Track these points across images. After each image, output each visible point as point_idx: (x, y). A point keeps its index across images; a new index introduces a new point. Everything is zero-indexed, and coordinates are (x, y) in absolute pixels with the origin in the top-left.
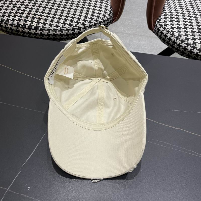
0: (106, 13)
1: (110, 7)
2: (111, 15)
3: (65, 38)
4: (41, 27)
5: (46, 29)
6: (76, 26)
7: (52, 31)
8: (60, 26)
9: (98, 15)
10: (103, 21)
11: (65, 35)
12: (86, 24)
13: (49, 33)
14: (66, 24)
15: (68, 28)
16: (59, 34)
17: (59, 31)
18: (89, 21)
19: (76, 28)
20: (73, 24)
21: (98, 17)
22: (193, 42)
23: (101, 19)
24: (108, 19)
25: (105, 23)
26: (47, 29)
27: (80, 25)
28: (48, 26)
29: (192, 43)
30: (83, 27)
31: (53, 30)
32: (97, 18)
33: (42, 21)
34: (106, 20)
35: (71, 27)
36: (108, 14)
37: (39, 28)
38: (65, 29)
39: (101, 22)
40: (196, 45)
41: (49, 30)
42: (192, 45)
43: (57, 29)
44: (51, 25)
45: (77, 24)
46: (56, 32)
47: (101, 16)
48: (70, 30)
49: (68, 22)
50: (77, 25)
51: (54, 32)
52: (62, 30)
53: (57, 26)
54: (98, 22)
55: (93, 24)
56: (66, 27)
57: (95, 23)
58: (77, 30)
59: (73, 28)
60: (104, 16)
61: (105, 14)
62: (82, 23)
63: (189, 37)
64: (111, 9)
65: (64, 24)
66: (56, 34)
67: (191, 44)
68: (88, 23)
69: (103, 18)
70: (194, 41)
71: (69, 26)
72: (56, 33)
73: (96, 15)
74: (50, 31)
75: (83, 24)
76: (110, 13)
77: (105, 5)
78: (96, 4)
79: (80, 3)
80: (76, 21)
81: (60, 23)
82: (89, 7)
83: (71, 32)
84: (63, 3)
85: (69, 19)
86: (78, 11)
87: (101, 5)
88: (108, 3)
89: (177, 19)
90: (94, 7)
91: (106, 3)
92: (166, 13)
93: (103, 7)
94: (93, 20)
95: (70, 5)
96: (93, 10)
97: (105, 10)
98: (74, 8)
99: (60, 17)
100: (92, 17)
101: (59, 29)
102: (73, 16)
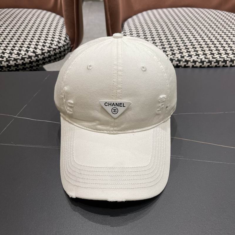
0: (60, 39)
1: (65, 34)
2: (67, 42)
3: (14, 69)
6: (25, 54)
8: (5, 57)
9: (51, 42)
10: (58, 48)
11: (14, 65)
12: (37, 52)
14: (13, 54)
15: (16, 58)
16: (6, 65)
17: (5, 62)
18: (40, 49)
19: (26, 57)
20: (21, 53)
21: (51, 44)
23: (55, 45)
24: (64, 46)
25: (60, 49)
27: (30, 54)
32: (50, 45)
34: (61, 47)
35: (19, 56)
36: (63, 41)
38: (13, 59)
39: (56, 48)
43: (3, 60)
45: (26, 52)
47: (55, 43)
48: (19, 60)
49: (15, 52)
50: (27, 54)
52: (9, 60)
55: (46, 51)
56: (13, 56)
57: (48, 50)
58: (27, 59)
59: (22, 57)
60: (59, 42)
62: (32, 51)
64: (66, 36)
65: (11, 53)
68: (40, 51)
69: (57, 44)
71: (17, 56)
72: (2, 64)
73: (49, 42)
75: (34, 52)
76: (65, 39)
77: (58, 32)
78: (48, 33)
79: (31, 33)
80: (25, 50)
81: (6, 53)
82: (41, 36)
83: (20, 62)
84: (10, 36)
85: (17, 48)
86: (27, 40)
87: (55, 33)
88: (63, 31)
89: (138, 34)
90: (46, 36)
91: (60, 31)
92: (125, 31)
93: (56, 34)
94: (46, 47)
95: (18, 36)
96: (46, 38)
97: (59, 37)
98: (23, 38)
99: (5, 48)
100: (45, 45)
101: (5, 59)
102: (21, 45)
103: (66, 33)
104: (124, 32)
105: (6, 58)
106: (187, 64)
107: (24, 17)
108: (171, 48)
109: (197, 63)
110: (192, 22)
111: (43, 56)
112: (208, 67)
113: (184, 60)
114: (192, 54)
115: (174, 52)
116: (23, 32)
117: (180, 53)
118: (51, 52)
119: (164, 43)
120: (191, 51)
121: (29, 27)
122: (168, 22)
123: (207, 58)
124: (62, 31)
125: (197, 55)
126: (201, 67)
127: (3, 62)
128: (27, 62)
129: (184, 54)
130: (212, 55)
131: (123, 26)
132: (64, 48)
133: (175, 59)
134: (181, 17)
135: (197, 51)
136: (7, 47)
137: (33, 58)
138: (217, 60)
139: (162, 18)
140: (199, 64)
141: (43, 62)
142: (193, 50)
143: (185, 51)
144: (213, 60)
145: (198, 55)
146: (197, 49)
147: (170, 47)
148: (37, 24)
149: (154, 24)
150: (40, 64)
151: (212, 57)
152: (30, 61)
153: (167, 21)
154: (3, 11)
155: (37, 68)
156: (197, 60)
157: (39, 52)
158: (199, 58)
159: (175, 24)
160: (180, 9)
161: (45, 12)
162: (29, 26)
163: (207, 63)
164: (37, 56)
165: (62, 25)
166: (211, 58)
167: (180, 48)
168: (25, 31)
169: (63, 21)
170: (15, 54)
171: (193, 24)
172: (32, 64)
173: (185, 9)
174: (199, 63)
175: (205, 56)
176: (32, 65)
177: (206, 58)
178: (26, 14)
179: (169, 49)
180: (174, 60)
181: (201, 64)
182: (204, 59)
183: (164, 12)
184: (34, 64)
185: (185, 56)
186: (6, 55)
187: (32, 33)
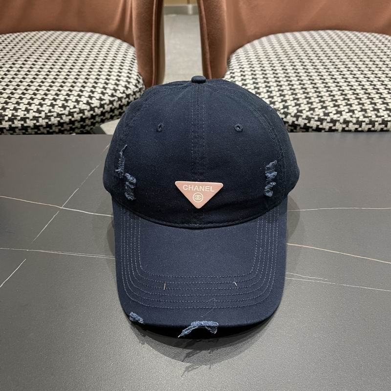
0: (129, 83)
1: (136, 74)
2: (140, 86)
3: (57, 130)
4: (10, 116)
5: (19, 118)
6: (75, 107)
7: (31, 120)
8: (44, 111)
9: (114, 88)
10: (125, 96)
11: (57, 124)
12: (92, 104)
13: (25, 125)
14: (56, 106)
15: (60, 113)
16: (44, 124)
17: (43, 119)
18: (98, 98)
19: (75, 112)
20: (69, 105)
21: (115, 90)
22: (284, 105)
23: (121, 93)
24: (135, 93)
25: (129, 99)
26: (21, 118)
27: (82, 106)
28: (23, 112)
29: (282, 107)
30: (88, 107)
31: (31, 118)
32: (113, 91)
33: (11, 106)
34: (130, 94)
35: (65, 109)
36: (133, 85)
37: (6, 118)
38: (55, 114)
39: (122, 97)
40: (288, 109)
41: (24, 119)
42: (282, 111)
43: (40, 115)
44: (27, 110)
45: (76, 104)
46: (38, 121)
47: (121, 89)
48: (65, 116)
49: (60, 103)
50: (77, 106)
51: (35, 122)
52: (49, 116)
53: (39, 111)
54: (116, 98)
55: (108, 102)
56: (56, 110)
57: (110, 100)
58: (78, 114)
59: (69, 111)
60: (127, 88)
61: (128, 85)
62: (85, 102)
63: (275, 99)
64: (138, 77)
65: (52, 105)
66: (38, 124)
67: (279, 109)
68: (97, 101)
69: (124, 91)
70: (284, 103)
71: (62, 109)
73: (112, 87)
74: (27, 120)
75: (88, 103)
76: (137, 82)
77: (126, 71)
78: (110, 72)
79: (83, 73)
80: (74, 100)
81: (44, 105)
82: (99, 77)
83: (66, 119)
84: (50, 76)
85: (62, 97)
86: (78, 84)
87: (120, 73)
88: (134, 69)
89: (253, 76)
90: (107, 77)
91: (129, 69)
92: (233, 70)
93: (123, 74)
94: (106, 95)
95: (63, 77)
96: (106, 81)
97: (127, 78)
98: (71, 81)
99: (44, 96)
100: (105, 91)
101: (43, 115)
102: (68, 92)
103: (138, 73)
104: (231, 71)
105: (46, 113)
106: (335, 125)
107: (72, 46)
108: (308, 100)
109: (351, 124)
110: (343, 56)
111: (102, 109)
112: (369, 130)
113: (329, 119)
114: (343, 109)
115: (312, 107)
116: (71, 70)
117: (323, 107)
118: (115, 103)
119: (297, 91)
120: (341, 105)
121: (80, 63)
122: (303, 56)
123: (368, 117)
124: (131, 69)
125: (350, 111)
126: (356, 130)
127: (40, 119)
128: (77, 119)
129: (330, 109)
130: (376, 112)
131: (229, 62)
132: (134, 96)
133: (314, 118)
134: (324, 46)
135: (351, 105)
136: (46, 94)
137: (86, 113)
138: (383, 120)
139: (292, 48)
140: (353, 126)
141: (102, 119)
142: (344, 103)
143: (331, 104)
144: (377, 119)
145: (353, 111)
146: (351, 102)
147: (306, 98)
148: (92, 57)
149: (279, 59)
150: (97, 122)
151: (376, 115)
152: (81, 117)
153: (301, 53)
154: (38, 36)
155: (91, 129)
156: (351, 119)
157: (95, 103)
158: (354, 116)
159: (315, 59)
160: (322, 32)
161: (104, 37)
162: (80, 61)
163: (367, 124)
164: (92, 109)
165: (132, 60)
166: (374, 116)
167: (322, 100)
168: (74, 70)
169: (132, 52)
170: (59, 107)
171: (345, 59)
172: (84, 122)
173: (330, 32)
174: (354, 124)
175: (363, 113)
176: (84, 124)
177: (365, 117)
178: (75, 41)
179: (305, 101)
180: (312, 119)
181: (357, 126)
182: (361, 119)
183: (296, 38)
184: (88, 122)
185: (331, 112)
186: (46, 109)
187: (85, 72)
